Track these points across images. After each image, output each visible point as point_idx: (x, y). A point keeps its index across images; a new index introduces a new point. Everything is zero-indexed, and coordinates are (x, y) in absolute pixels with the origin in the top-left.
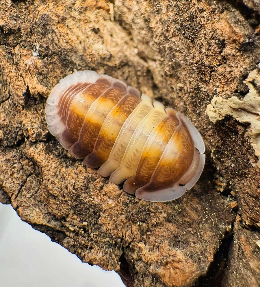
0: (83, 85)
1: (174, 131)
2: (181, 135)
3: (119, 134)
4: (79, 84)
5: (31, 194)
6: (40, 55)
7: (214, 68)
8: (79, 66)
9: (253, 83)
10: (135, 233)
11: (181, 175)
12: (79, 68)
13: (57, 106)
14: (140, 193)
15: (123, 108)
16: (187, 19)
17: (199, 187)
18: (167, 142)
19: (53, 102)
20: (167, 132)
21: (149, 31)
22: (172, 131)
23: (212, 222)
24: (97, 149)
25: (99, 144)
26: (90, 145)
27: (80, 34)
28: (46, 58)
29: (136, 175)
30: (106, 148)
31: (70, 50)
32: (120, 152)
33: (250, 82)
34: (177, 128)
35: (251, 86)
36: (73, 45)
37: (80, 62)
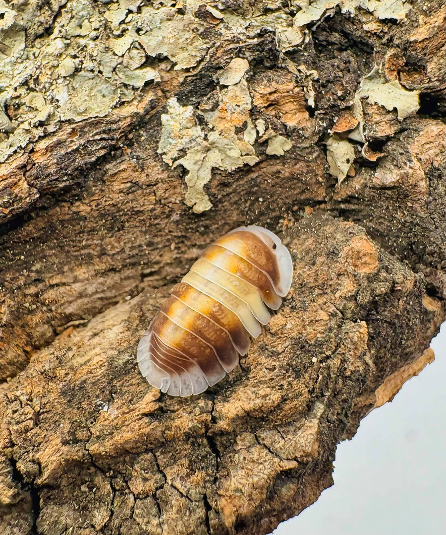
5: (281, 439)
6: (109, 401)
7: (157, 199)
8: (131, 356)
9: (175, 160)
10: (325, 300)
12: (133, 357)
13: (172, 376)
14: (280, 291)
15: (183, 292)
16: (104, 221)
19: (167, 382)
21: (107, 275)
24: (223, 325)
25: (218, 321)
26: (218, 333)
27: (93, 352)
28: (113, 395)
30: (223, 312)
31: (110, 364)
33: (173, 162)
35: (177, 163)
36: (104, 361)
37: (127, 355)
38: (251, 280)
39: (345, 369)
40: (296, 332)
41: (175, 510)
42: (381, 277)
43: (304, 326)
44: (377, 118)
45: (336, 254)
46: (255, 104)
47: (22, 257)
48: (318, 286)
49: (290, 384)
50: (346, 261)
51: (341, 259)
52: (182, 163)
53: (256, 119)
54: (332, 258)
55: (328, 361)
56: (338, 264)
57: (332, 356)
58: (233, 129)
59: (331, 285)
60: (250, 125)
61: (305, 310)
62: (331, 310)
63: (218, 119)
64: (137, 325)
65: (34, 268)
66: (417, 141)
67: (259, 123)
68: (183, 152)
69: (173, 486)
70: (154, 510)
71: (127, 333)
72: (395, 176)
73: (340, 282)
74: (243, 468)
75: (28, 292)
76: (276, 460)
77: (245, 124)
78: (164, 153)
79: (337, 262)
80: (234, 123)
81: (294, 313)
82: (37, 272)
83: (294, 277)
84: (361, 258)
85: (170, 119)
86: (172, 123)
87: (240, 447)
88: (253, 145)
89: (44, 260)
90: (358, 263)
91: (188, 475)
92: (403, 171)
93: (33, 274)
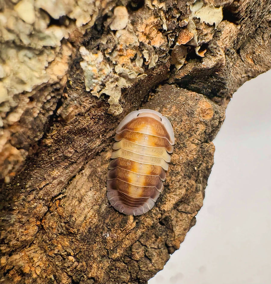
0: (120, 196)
1: (134, 132)
2: (135, 127)
3: (141, 163)
4: (121, 199)
10: (193, 138)
11: (157, 121)
14: (172, 142)
16: (63, 142)
17: (156, 109)
18: (142, 134)
20: (136, 136)
21: (69, 167)
22: (134, 133)
23: (174, 97)
24: (157, 175)
25: (155, 174)
27: (85, 212)
28: (108, 227)
29: (164, 147)
32: (156, 160)
34: (131, 131)
35: (101, 93)
36: (94, 213)
37: (104, 204)
38: (162, 145)
39: (208, 166)
40: (185, 159)
41: (156, 256)
42: (215, 118)
43: (187, 155)
44: (205, 32)
45: (192, 113)
46: (140, 41)
47: (18, 184)
48: (187, 132)
49: (187, 183)
50: (199, 116)
51: (195, 115)
52: (104, 92)
53: (142, 50)
54: (191, 116)
55: (201, 166)
56: (195, 119)
57: (202, 163)
58: (130, 61)
59: (193, 130)
60: (139, 56)
61: (186, 147)
62: (196, 142)
63: (118, 56)
64: (100, 187)
65: (27, 186)
66: (221, 38)
67: (145, 53)
68: (103, 85)
69: (151, 248)
70: (148, 261)
71: (97, 194)
72: (213, 62)
73: (197, 127)
74: (178, 225)
75: (29, 199)
76: (189, 215)
77: (136, 56)
78: (91, 90)
79: (194, 117)
80: (129, 57)
81: (181, 151)
82: (30, 187)
83: (174, 132)
84: (205, 112)
85: (87, 66)
86: (90, 68)
87: (173, 218)
88: (142, 67)
89: (32, 179)
90: (204, 115)
91: (156, 240)
92: (217, 58)
93: (28, 189)
